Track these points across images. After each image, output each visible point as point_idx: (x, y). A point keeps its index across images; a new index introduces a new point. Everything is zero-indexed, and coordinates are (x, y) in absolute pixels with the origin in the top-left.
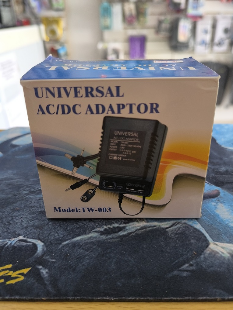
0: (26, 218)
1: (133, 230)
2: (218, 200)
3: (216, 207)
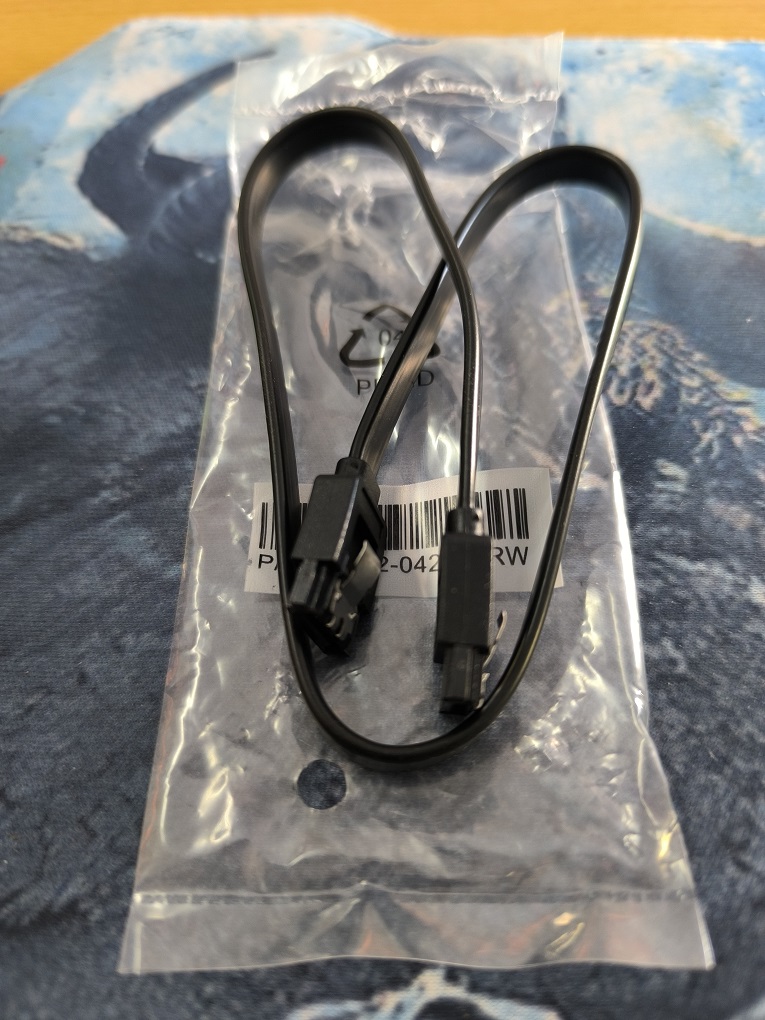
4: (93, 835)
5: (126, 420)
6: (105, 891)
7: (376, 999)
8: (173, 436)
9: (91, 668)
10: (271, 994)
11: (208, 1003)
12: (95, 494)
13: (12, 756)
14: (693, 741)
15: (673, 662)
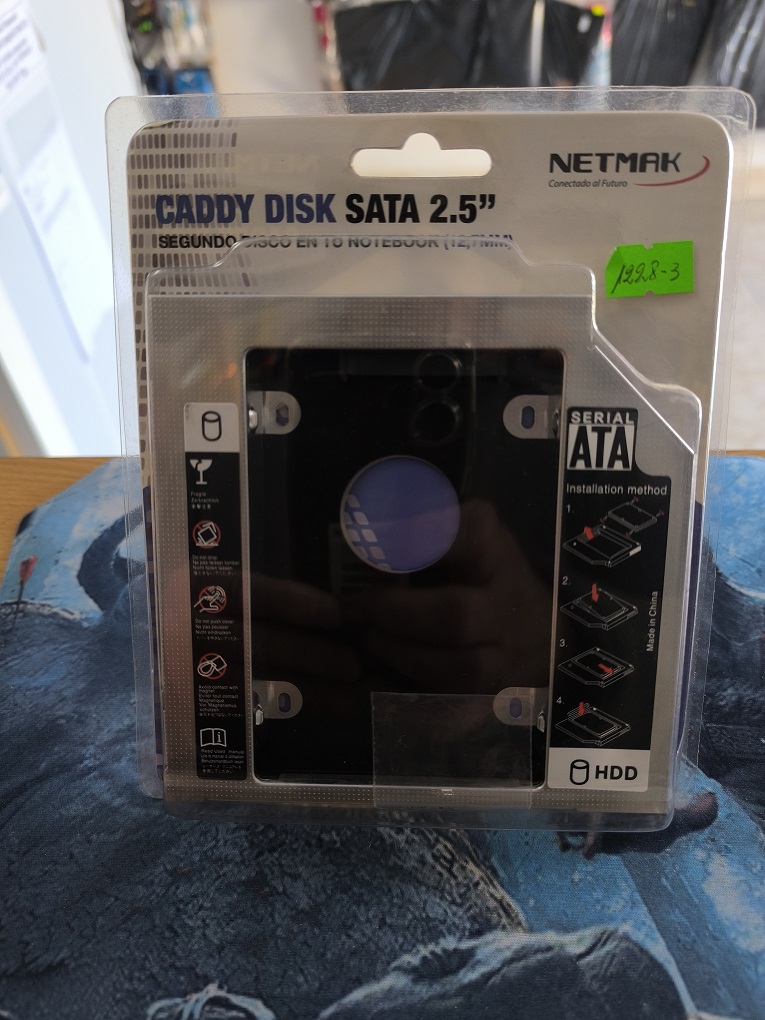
0: (213, 908)
1: (495, 964)
2: (713, 840)
3: (706, 871)
4: (73, 930)
5: (98, 722)
6: (76, 955)
7: (188, 997)
8: (120, 731)
9: (76, 851)
10: (144, 997)
11: (117, 1002)
12: (81, 762)
13: (37, 895)
14: (337, 879)
15: (335, 842)
